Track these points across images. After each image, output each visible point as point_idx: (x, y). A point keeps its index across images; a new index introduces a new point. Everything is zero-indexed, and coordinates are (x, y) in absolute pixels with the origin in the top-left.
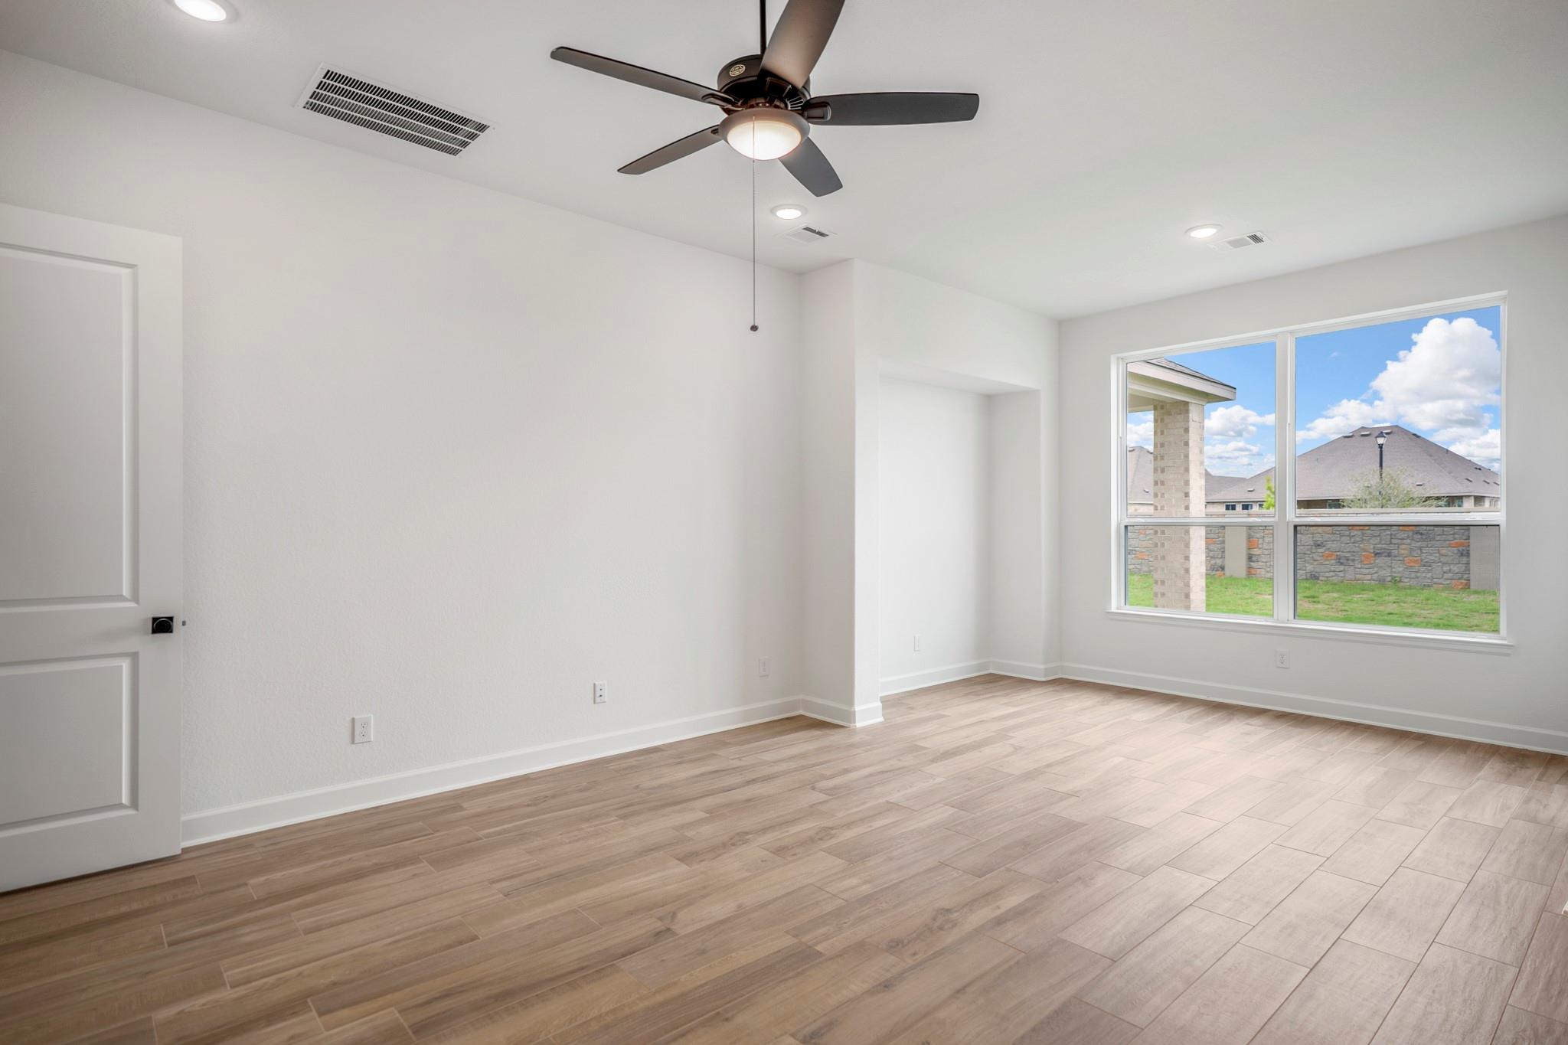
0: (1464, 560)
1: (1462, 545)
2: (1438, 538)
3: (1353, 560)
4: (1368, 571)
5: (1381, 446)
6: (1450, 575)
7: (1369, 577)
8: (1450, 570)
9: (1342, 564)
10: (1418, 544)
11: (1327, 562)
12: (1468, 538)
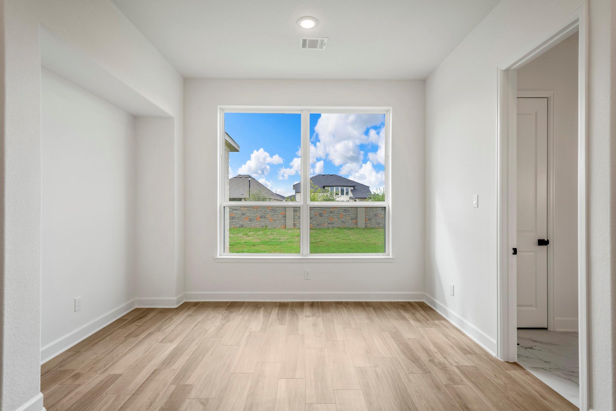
0: (284, 218)
1: (283, 214)
2: (278, 211)
3: (254, 220)
4: (258, 223)
5: (249, 181)
6: (280, 224)
7: (259, 225)
8: (281, 222)
9: (251, 221)
10: (272, 214)
11: (246, 221)
12: (286, 211)
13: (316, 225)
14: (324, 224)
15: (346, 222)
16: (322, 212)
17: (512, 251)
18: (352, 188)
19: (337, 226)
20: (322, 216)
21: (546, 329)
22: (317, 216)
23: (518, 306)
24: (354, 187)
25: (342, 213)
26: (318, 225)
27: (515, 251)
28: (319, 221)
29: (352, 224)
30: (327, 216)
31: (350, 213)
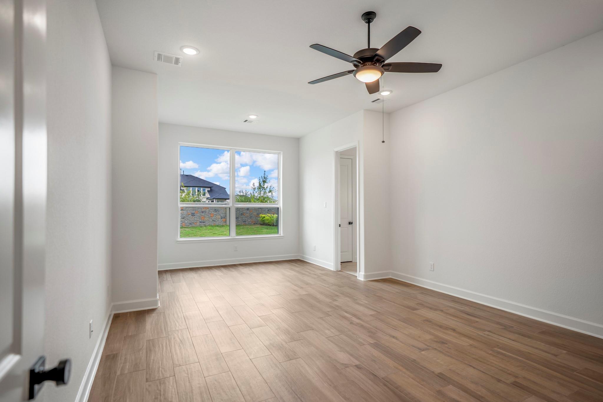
13: (188, 224)
14: (196, 223)
15: (216, 221)
16: (193, 212)
17: (339, 226)
18: (209, 189)
19: (208, 224)
20: (194, 216)
21: (352, 262)
22: (189, 216)
23: (341, 252)
24: (210, 187)
25: (213, 212)
26: (191, 224)
27: (340, 225)
28: (191, 220)
29: (222, 222)
30: (199, 215)
31: (220, 213)
